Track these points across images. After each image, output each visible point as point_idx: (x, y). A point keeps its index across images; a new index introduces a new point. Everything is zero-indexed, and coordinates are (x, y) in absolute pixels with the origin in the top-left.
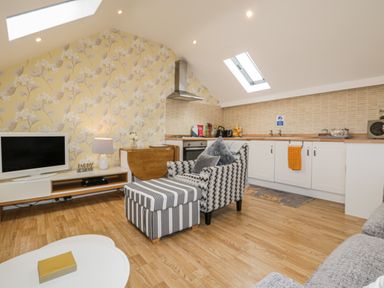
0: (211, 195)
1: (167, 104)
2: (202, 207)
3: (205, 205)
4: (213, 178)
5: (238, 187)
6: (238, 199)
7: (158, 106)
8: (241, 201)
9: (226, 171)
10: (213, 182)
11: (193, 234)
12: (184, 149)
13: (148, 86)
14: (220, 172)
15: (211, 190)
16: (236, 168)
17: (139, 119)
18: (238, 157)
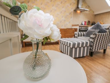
0: (95, 45)
1: (74, 13)
2: (90, 49)
3: (92, 48)
4: (97, 38)
5: (106, 43)
6: (105, 48)
7: (70, 14)
8: (106, 49)
9: (102, 36)
10: (96, 39)
11: (86, 59)
12: (79, 29)
13: (67, 6)
14: (100, 36)
15: (95, 43)
16: (107, 35)
17: (63, 18)
18: (108, 31)
